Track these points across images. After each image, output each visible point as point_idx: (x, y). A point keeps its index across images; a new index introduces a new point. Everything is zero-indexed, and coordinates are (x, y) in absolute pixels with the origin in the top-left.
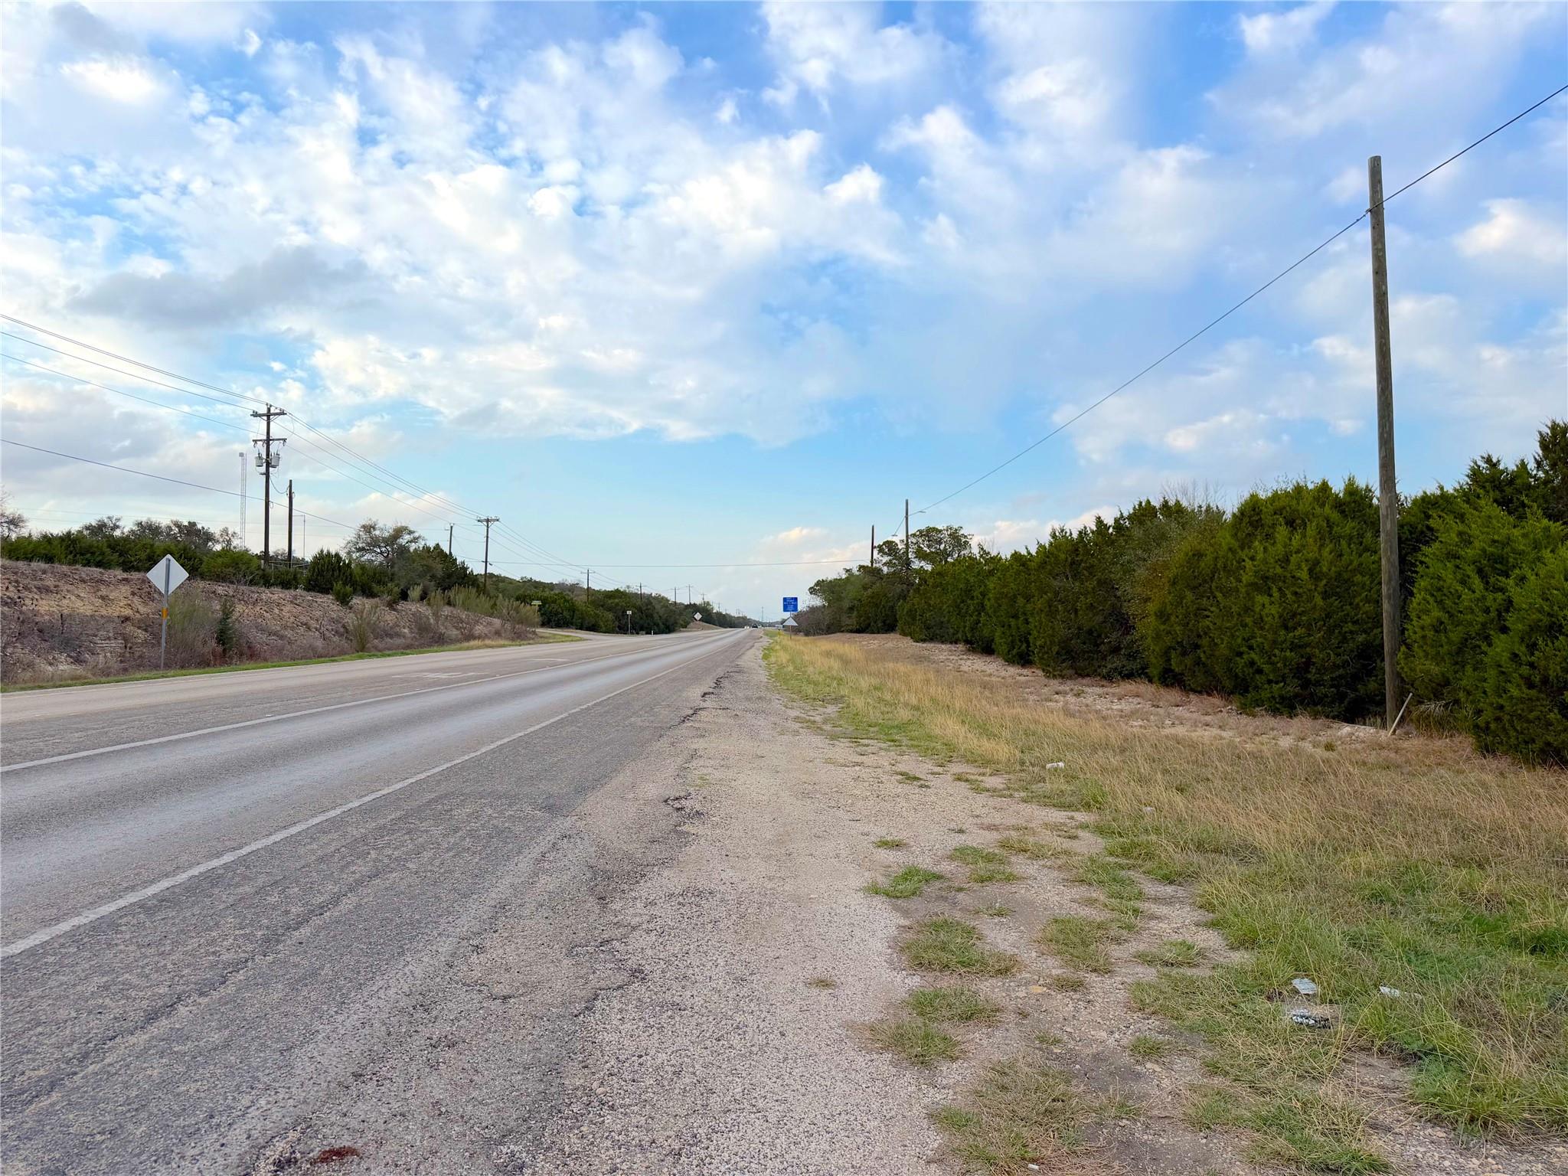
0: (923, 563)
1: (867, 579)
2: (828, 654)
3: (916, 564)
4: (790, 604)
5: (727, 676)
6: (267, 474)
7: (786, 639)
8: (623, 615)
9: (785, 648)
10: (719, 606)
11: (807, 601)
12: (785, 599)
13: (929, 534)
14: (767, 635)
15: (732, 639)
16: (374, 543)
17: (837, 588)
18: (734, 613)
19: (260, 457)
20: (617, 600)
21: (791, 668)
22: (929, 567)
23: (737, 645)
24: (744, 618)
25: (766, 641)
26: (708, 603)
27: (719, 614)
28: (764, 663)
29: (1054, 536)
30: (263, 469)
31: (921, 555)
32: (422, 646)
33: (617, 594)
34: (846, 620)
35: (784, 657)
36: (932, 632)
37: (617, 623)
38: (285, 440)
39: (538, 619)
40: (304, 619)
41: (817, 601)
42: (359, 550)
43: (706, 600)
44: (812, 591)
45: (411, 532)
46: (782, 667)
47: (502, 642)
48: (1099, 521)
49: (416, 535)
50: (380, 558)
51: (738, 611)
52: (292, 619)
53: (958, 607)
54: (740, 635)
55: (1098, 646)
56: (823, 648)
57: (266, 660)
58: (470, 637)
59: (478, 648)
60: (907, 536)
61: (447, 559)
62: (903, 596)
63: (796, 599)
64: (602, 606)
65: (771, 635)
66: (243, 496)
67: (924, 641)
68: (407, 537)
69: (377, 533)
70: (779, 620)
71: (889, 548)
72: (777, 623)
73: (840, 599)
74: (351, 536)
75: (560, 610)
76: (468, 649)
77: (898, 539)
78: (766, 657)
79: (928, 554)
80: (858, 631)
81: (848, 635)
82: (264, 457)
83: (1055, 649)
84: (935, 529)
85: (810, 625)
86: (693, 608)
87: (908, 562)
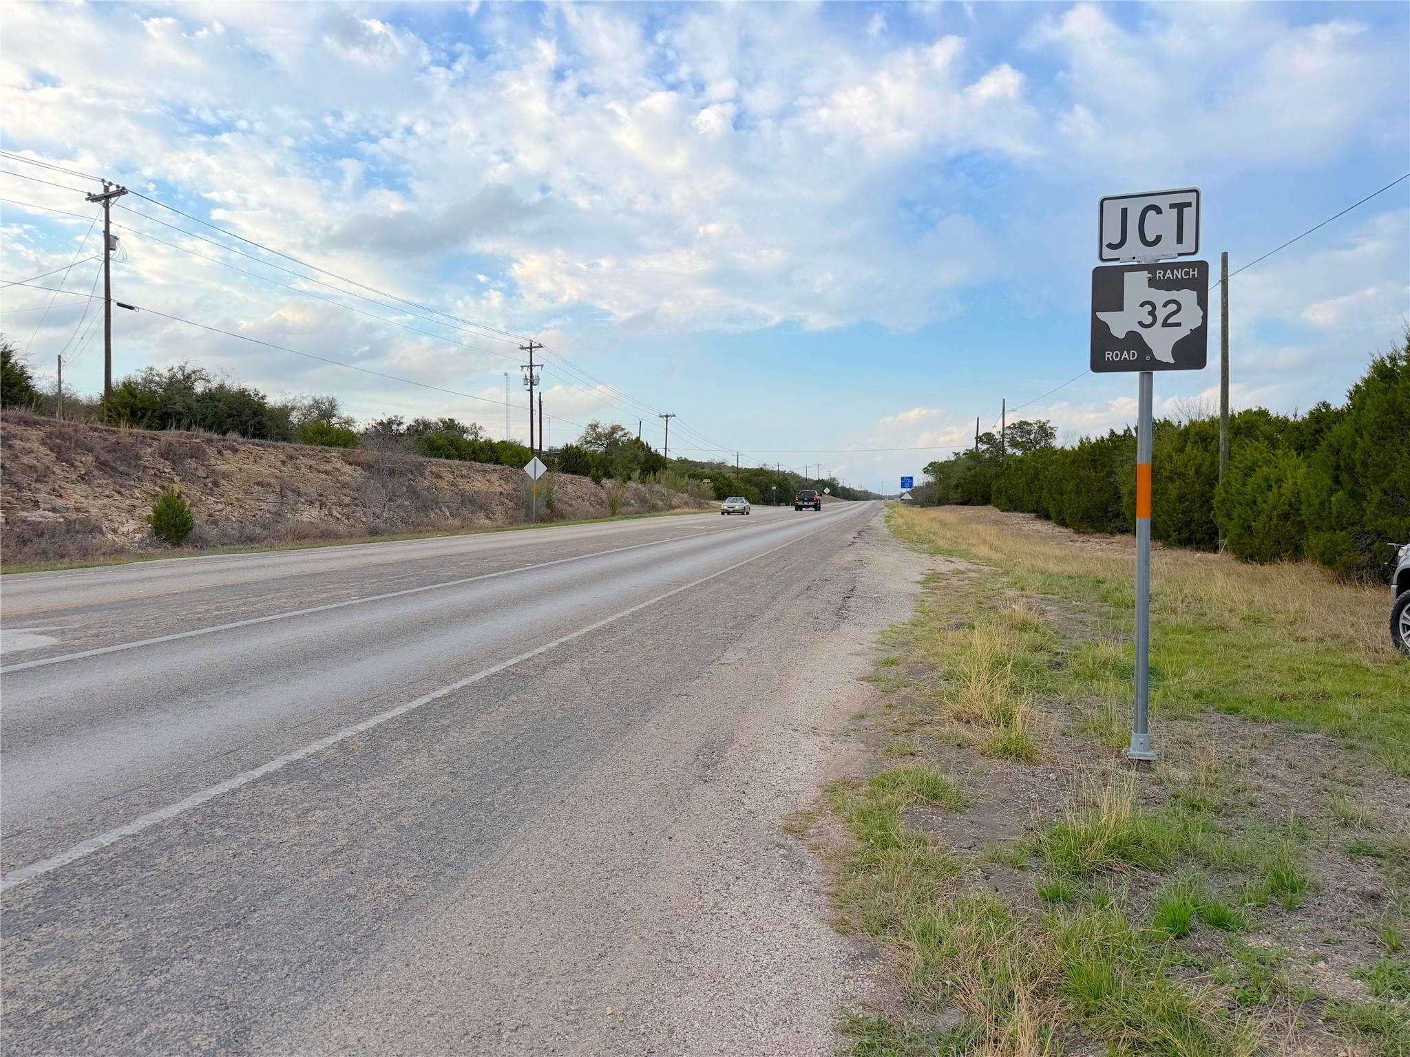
0: (1015, 450)
1: (971, 463)
2: (933, 520)
3: (1010, 451)
4: (906, 482)
5: (863, 531)
6: (531, 390)
7: (903, 510)
8: (766, 490)
9: (901, 516)
10: (845, 482)
11: (920, 479)
12: (902, 478)
13: (1022, 426)
14: (887, 506)
15: (858, 510)
16: (599, 437)
17: (946, 469)
18: (857, 488)
19: (526, 379)
20: (761, 478)
21: (905, 527)
22: (1019, 453)
23: (864, 513)
24: (866, 492)
25: (886, 511)
26: (834, 479)
27: (843, 488)
28: (886, 525)
29: (1081, 441)
30: (528, 387)
31: (1014, 444)
32: (643, 512)
33: (761, 472)
34: (953, 495)
35: (900, 521)
36: (1013, 505)
37: (761, 496)
38: (542, 366)
39: (712, 494)
40: (580, 494)
41: (930, 478)
42: (587, 442)
43: (832, 476)
44: (926, 471)
45: (623, 429)
46: (899, 527)
47: (691, 510)
48: (1112, 432)
49: (626, 431)
50: (602, 449)
51: (860, 486)
52: (574, 494)
53: (1028, 486)
54: (865, 506)
55: (1107, 513)
56: (931, 516)
57: (570, 519)
58: (672, 507)
59: (682, 514)
60: (1003, 428)
61: (645, 448)
62: (997, 476)
63: (911, 478)
64: (749, 482)
65: (891, 507)
66: (508, 405)
67: (1007, 511)
68: (620, 433)
69: (600, 430)
70: (898, 493)
71: (988, 438)
72: (895, 496)
73: (948, 477)
74: (582, 432)
75: (721, 486)
76: (676, 514)
77: (996, 430)
78: (887, 521)
79: (1020, 443)
80: (962, 504)
81: (953, 507)
82: (529, 378)
83: (1080, 515)
84: (1026, 423)
85: (924, 498)
86: (822, 484)
87: (1004, 450)
